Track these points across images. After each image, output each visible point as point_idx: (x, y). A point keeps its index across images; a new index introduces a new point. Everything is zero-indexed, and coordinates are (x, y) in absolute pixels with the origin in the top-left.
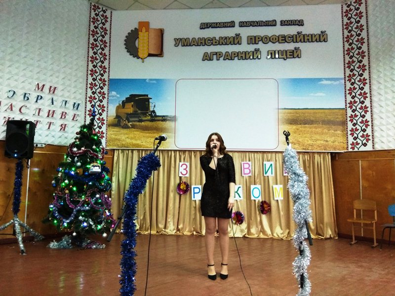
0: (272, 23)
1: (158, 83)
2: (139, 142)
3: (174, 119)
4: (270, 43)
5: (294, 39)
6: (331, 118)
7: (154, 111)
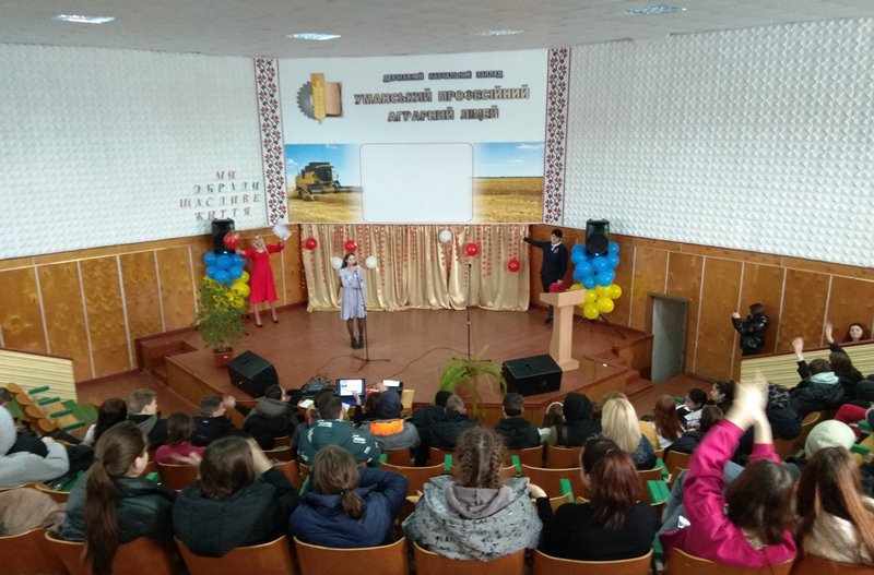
0: (467, 75)
1: (340, 149)
2: (323, 216)
3: (360, 190)
4: (465, 100)
5: (492, 94)
6: (528, 187)
7: (337, 182)
